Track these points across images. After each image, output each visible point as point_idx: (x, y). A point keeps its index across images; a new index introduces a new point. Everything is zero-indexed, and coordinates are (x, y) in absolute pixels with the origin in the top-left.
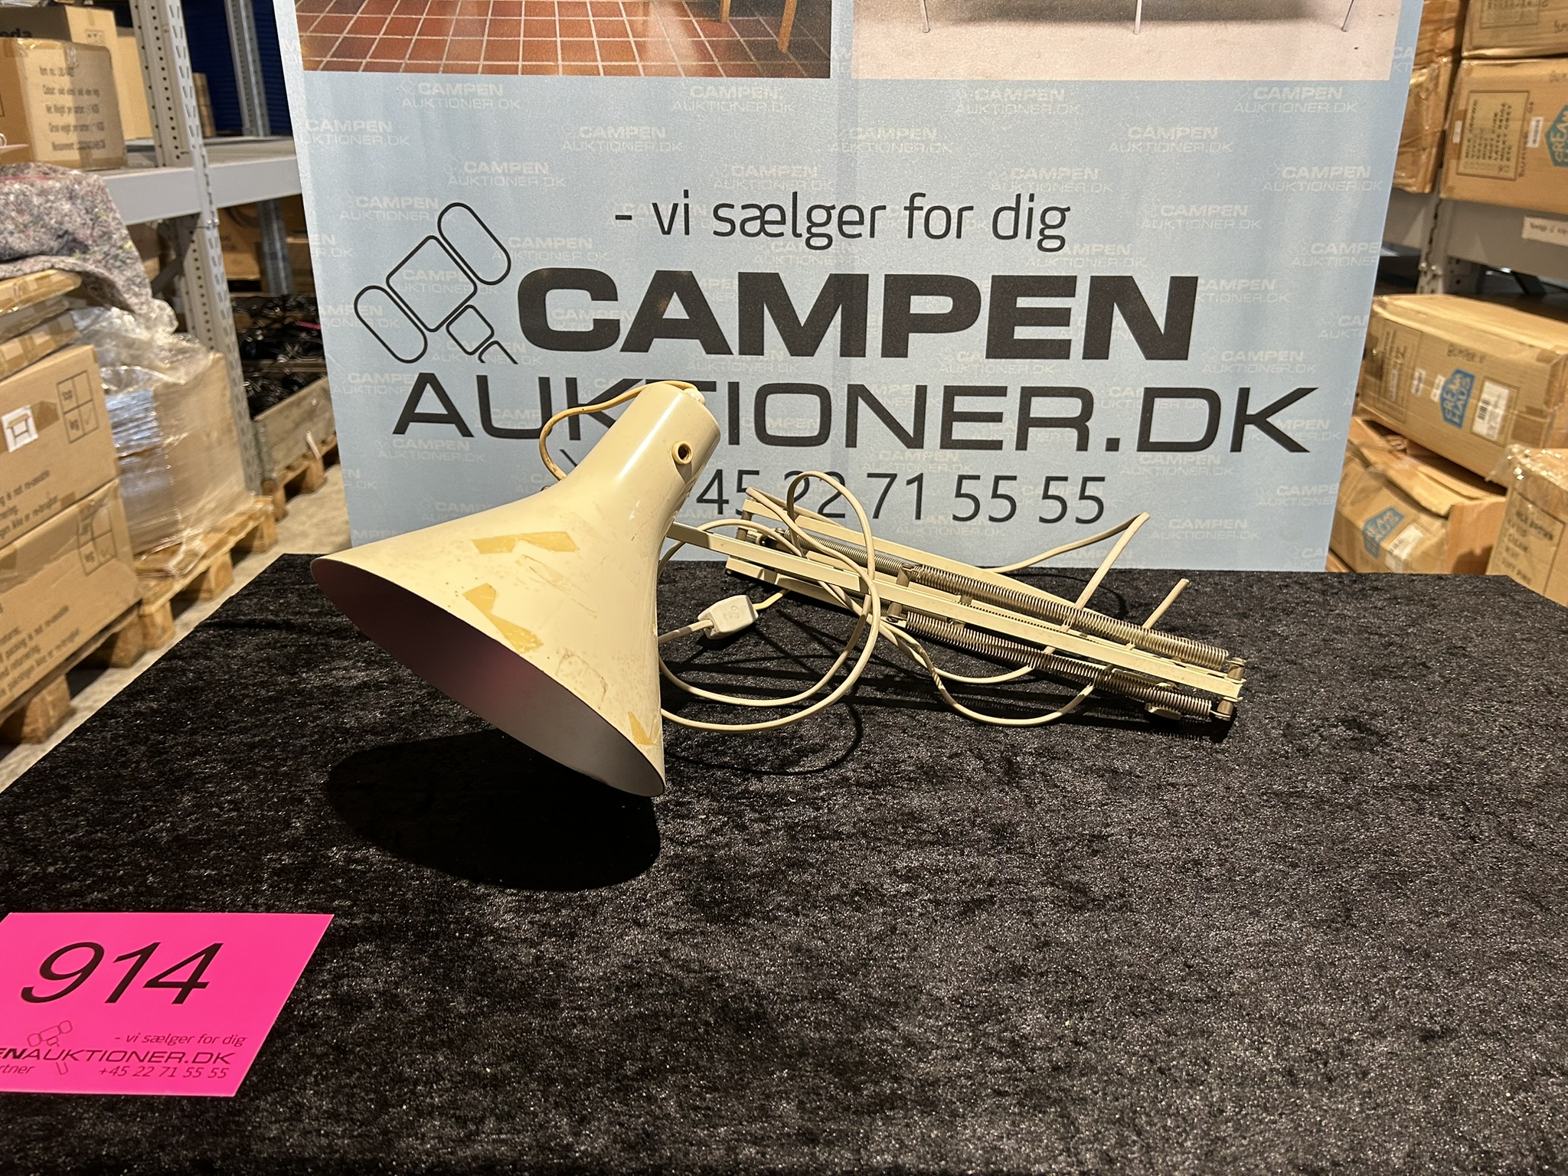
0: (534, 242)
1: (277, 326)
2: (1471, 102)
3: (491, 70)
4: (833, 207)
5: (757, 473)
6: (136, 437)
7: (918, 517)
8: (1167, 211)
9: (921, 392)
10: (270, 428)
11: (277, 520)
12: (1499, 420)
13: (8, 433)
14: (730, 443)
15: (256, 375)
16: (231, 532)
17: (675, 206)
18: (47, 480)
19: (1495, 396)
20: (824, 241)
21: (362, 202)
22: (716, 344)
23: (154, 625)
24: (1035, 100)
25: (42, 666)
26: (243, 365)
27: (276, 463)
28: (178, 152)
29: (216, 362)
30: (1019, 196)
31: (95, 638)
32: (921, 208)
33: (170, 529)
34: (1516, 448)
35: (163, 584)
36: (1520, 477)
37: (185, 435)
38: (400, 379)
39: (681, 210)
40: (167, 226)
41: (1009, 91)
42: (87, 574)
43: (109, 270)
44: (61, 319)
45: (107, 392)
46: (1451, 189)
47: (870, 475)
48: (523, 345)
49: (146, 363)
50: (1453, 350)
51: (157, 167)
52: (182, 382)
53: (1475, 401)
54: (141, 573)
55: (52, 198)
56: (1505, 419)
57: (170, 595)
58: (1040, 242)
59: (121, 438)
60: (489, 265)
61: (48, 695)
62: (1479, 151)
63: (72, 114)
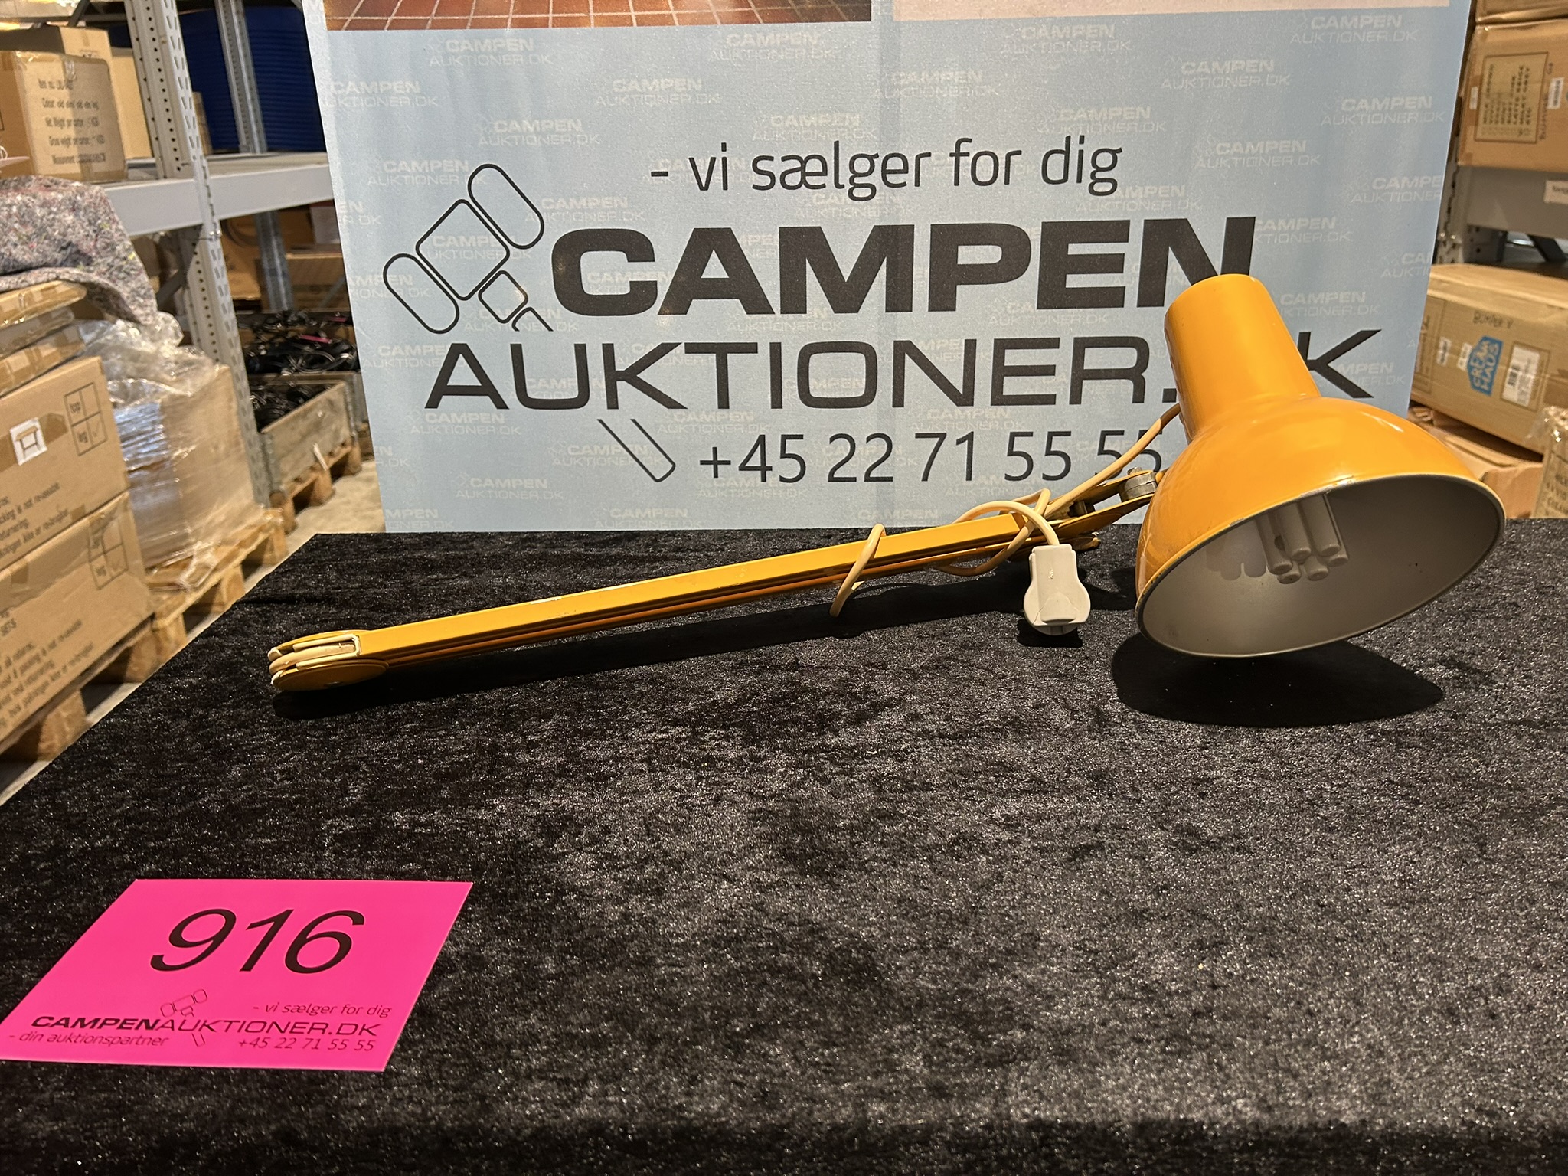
0: (568, 202)
1: (280, 340)
2: (1488, 66)
3: (520, 24)
4: (877, 156)
5: (801, 437)
6: (144, 451)
7: (969, 478)
8: (1222, 149)
9: (971, 346)
10: (276, 440)
11: (287, 533)
12: (1530, 385)
13: (17, 446)
14: (773, 407)
15: (261, 388)
16: (242, 545)
17: (713, 160)
18: (58, 492)
19: (1525, 361)
20: (868, 192)
21: (390, 167)
22: (756, 304)
23: (167, 639)
24: (1083, 37)
25: (58, 681)
26: (249, 380)
27: (284, 475)
28: (178, 164)
29: (222, 374)
30: (1068, 139)
31: (109, 652)
32: (967, 154)
33: (181, 543)
34: (1552, 410)
35: (175, 597)
36: (1558, 440)
37: (193, 448)
38: (432, 350)
39: (719, 164)
40: (169, 239)
41: (1056, 29)
42: (100, 588)
43: (114, 281)
44: (66, 331)
45: (115, 405)
46: (1469, 156)
47: (918, 436)
48: (558, 310)
49: (152, 375)
50: (1479, 316)
51: (157, 179)
52: (189, 394)
53: (1504, 368)
54: (154, 587)
55: (55, 210)
56: (1536, 383)
57: (182, 609)
58: (1092, 186)
59: (129, 452)
60: (522, 228)
61: (63, 711)
62: (1497, 116)
63: (72, 127)
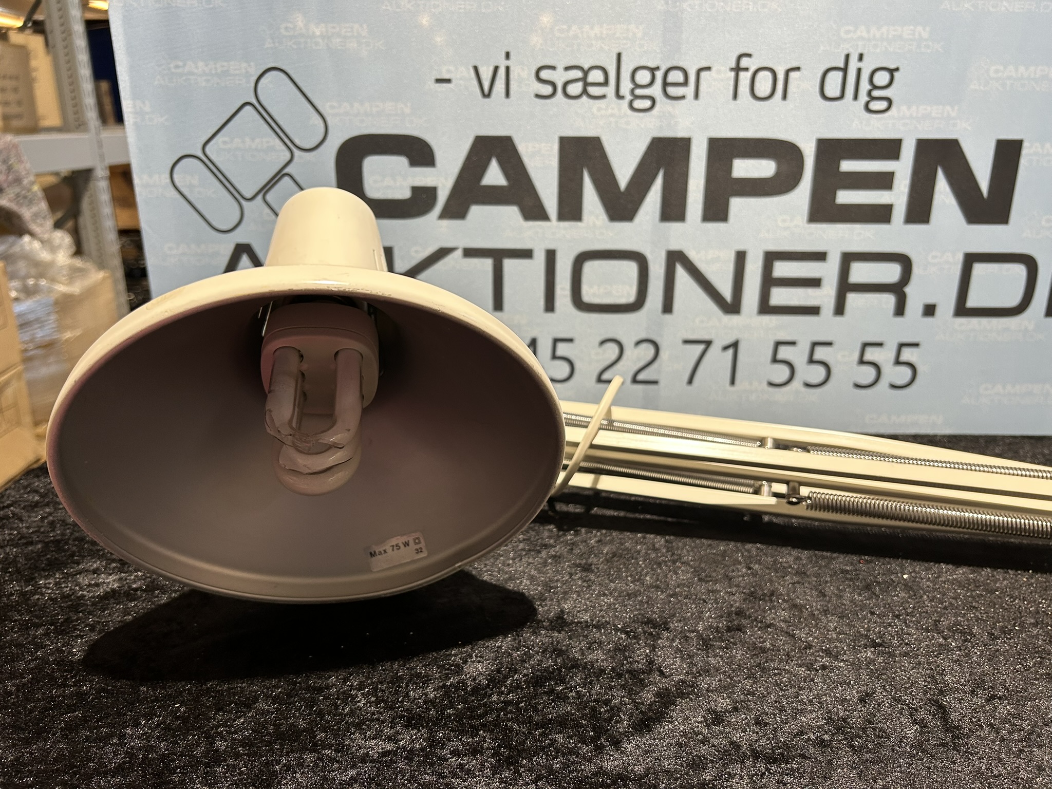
0: (352, 107)
4: (658, 68)
5: (571, 340)
6: (39, 335)
7: (733, 382)
8: (997, 71)
9: (741, 257)
14: (546, 311)
15: (138, 290)
17: (496, 69)
20: (647, 103)
21: (177, 67)
22: (534, 211)
26: (127, 283)
28: (77, 123)
29: (104, 279)
30: (847, 56)
32: (746, 69)
37: (79, 332)
38: (216, 250)
39: (502, 72)
43: (19, 206)
45: (16, 299)
47: (687, 342)
49: (49, 277)
52: (77, 292)
54: (41, 438)
58: (867, 104)
60: (306, 131)
